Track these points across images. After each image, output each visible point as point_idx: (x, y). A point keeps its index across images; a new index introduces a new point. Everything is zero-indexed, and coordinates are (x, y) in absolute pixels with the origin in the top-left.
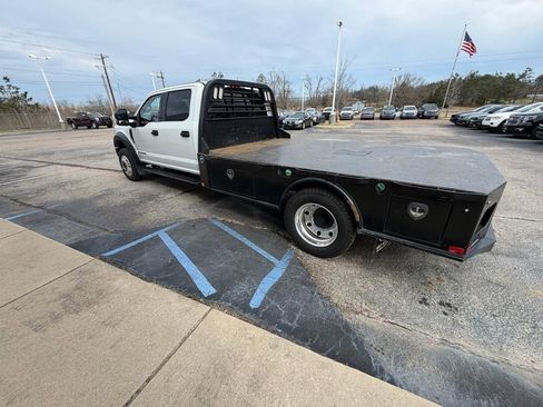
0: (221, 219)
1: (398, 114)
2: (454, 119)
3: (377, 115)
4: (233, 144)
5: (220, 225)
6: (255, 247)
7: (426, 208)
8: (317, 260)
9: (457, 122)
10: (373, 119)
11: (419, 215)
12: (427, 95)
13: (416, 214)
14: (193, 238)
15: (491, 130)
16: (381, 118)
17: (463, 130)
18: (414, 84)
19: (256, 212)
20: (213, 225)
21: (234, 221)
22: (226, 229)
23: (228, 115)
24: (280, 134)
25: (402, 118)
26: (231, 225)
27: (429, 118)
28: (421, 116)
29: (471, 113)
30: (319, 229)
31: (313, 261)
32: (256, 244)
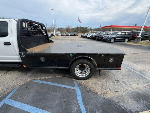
0: (38, 79)
1: (69, 35)
2: (81, 36)
3: (65, 35)
4: (34, 46)
5: (40, 82)
6: (63, 86)
7: (113, 59)
8: (84, 81)
9: (82, 36)
10: (64, 36)
11: (112, 61)
12: (73, 30)
13: (111, 61)
14: (31, 95)
15: (88, 38)
16: (66, 36)
17: (84, 38)
18: (70, 28)
19: (52, 71)
20: (37, 83)
21: (45, 78)
22: (45, 82)
23: (29, 35)
24: (50, 41)
25: (70, 36)
26: (45, 80)
27: (76, 36)
28: (74, 35)
29: (84, 35)
30: (81, 71)
31: (83, 82)
32: (62, 84)
